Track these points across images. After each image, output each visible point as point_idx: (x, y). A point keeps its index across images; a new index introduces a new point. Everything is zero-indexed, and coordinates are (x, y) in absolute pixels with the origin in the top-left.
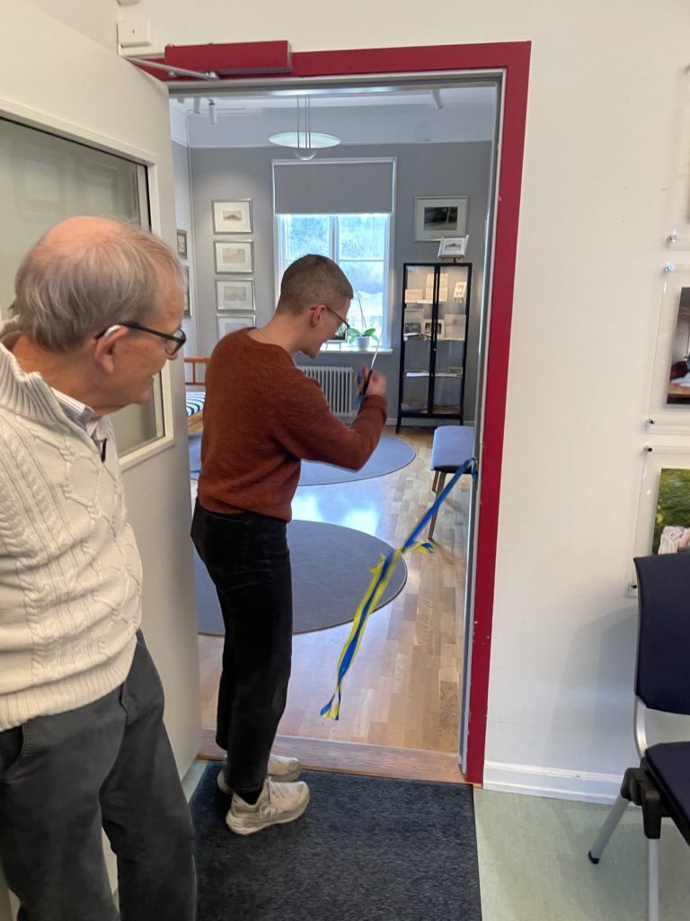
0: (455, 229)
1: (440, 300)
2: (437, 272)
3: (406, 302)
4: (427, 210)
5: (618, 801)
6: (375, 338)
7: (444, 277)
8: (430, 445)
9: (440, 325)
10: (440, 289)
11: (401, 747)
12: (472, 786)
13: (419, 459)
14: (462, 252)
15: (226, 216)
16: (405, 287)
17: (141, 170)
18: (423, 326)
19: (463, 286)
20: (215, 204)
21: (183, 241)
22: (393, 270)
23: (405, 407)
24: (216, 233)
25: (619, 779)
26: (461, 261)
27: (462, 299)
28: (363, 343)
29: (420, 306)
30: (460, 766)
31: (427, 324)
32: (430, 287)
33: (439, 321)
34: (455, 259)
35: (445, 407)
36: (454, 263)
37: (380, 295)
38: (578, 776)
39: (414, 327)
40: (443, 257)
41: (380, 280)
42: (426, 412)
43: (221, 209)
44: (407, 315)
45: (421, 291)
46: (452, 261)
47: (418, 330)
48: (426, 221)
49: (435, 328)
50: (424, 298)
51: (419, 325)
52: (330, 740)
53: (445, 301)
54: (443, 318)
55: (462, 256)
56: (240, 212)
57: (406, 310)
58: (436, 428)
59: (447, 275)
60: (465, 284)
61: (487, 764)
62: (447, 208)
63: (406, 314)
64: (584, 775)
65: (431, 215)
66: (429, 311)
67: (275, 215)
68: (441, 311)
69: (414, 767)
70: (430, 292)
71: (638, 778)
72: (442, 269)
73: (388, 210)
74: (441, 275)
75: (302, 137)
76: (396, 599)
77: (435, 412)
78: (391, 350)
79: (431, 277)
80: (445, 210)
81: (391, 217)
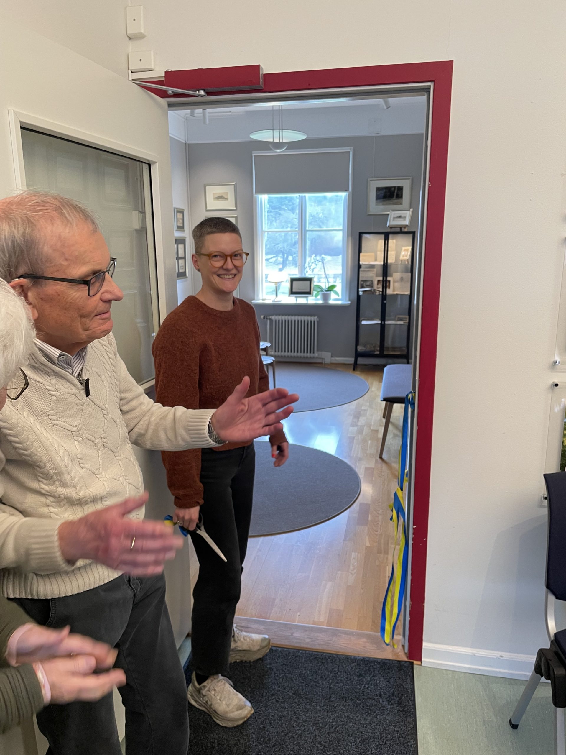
0: (401, 204)
1: (389, 261)
2: (386, 239)
3: (361, 263)
4: (378, 189)
5: (532, 677)
6: (337, 293)
7: (392, 242)
8: (381, 380)
9: (389, 281)
10: (389, 253)
11: (354, 630)
12: (412, 664)
13: (372, 391)
14: (407, 222)
15: (216, 196)
16: (360, 251)
17: (145, 167)
18: (375, 283)
19: (407, 250)
20: (207, 187)
21: (181, 217)
22: (350, 238)
23: (360, 348)
24: (207, 211)
25: (533, 659)
26: (406, 230)
27: (407, 260)
28: (326, 297)
29: (373, 266)
30: (403, 646)
31: (379, 281)
32: (381, 251)
33: (389, 279)
34: (401, 228)
35: (394, 349)
36: (400, 231)
37: (340, 257)
38: (501, 656)
39: (368, 283)
40: (391, 227)
41: (340, 245)
42: (378, 353)
43: (212, 191)
44: (361, 275)
45: (373, 254)
46: (398, 230)
47: (371, 286)
48: (378, 198)
49: (385, 284)
50: (376, 260)
51: (372, 282)
52: (296, 623)
53: (393, 262)
54: (391, 276)
55: (407, 226)
56: (227, 193)
57: (361, 270)
58: (385, 366)
59: (394, 241)
60: (410, 248)
61: (426, 645)
62: (395, 187)
63: (361, 273)
64: (506, 655)
65: (382, 193)
66: (380, 271)
67: (255, 195)
68: (390, 270)
69: (364, 647)
70: (381, 255)
71: (548, 658)
72: (391, 236)
73: (346, 190)
74: (390, 241)
75: (276, 133)
76: (352, 508)
77: (385, 353)
78: (349, 302)
79: (381, 243)
80: (393, 189)
81: (349, 195)
